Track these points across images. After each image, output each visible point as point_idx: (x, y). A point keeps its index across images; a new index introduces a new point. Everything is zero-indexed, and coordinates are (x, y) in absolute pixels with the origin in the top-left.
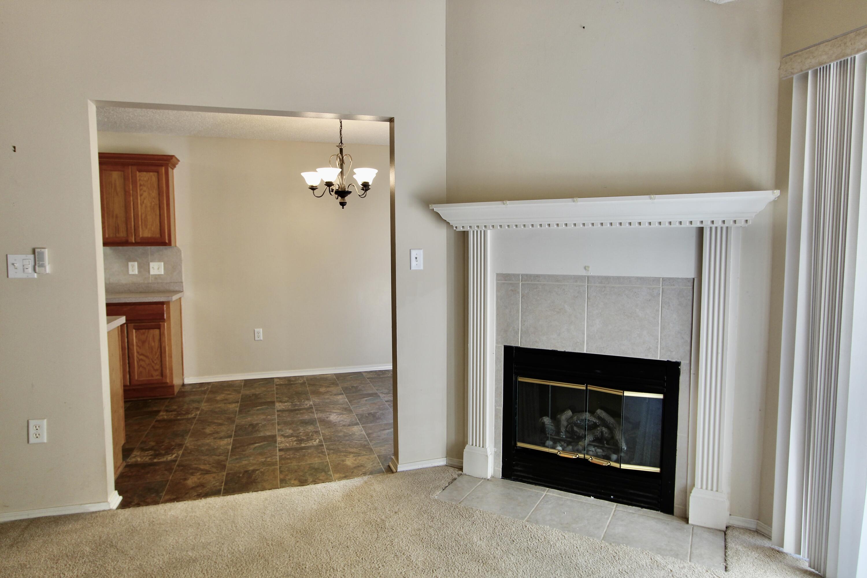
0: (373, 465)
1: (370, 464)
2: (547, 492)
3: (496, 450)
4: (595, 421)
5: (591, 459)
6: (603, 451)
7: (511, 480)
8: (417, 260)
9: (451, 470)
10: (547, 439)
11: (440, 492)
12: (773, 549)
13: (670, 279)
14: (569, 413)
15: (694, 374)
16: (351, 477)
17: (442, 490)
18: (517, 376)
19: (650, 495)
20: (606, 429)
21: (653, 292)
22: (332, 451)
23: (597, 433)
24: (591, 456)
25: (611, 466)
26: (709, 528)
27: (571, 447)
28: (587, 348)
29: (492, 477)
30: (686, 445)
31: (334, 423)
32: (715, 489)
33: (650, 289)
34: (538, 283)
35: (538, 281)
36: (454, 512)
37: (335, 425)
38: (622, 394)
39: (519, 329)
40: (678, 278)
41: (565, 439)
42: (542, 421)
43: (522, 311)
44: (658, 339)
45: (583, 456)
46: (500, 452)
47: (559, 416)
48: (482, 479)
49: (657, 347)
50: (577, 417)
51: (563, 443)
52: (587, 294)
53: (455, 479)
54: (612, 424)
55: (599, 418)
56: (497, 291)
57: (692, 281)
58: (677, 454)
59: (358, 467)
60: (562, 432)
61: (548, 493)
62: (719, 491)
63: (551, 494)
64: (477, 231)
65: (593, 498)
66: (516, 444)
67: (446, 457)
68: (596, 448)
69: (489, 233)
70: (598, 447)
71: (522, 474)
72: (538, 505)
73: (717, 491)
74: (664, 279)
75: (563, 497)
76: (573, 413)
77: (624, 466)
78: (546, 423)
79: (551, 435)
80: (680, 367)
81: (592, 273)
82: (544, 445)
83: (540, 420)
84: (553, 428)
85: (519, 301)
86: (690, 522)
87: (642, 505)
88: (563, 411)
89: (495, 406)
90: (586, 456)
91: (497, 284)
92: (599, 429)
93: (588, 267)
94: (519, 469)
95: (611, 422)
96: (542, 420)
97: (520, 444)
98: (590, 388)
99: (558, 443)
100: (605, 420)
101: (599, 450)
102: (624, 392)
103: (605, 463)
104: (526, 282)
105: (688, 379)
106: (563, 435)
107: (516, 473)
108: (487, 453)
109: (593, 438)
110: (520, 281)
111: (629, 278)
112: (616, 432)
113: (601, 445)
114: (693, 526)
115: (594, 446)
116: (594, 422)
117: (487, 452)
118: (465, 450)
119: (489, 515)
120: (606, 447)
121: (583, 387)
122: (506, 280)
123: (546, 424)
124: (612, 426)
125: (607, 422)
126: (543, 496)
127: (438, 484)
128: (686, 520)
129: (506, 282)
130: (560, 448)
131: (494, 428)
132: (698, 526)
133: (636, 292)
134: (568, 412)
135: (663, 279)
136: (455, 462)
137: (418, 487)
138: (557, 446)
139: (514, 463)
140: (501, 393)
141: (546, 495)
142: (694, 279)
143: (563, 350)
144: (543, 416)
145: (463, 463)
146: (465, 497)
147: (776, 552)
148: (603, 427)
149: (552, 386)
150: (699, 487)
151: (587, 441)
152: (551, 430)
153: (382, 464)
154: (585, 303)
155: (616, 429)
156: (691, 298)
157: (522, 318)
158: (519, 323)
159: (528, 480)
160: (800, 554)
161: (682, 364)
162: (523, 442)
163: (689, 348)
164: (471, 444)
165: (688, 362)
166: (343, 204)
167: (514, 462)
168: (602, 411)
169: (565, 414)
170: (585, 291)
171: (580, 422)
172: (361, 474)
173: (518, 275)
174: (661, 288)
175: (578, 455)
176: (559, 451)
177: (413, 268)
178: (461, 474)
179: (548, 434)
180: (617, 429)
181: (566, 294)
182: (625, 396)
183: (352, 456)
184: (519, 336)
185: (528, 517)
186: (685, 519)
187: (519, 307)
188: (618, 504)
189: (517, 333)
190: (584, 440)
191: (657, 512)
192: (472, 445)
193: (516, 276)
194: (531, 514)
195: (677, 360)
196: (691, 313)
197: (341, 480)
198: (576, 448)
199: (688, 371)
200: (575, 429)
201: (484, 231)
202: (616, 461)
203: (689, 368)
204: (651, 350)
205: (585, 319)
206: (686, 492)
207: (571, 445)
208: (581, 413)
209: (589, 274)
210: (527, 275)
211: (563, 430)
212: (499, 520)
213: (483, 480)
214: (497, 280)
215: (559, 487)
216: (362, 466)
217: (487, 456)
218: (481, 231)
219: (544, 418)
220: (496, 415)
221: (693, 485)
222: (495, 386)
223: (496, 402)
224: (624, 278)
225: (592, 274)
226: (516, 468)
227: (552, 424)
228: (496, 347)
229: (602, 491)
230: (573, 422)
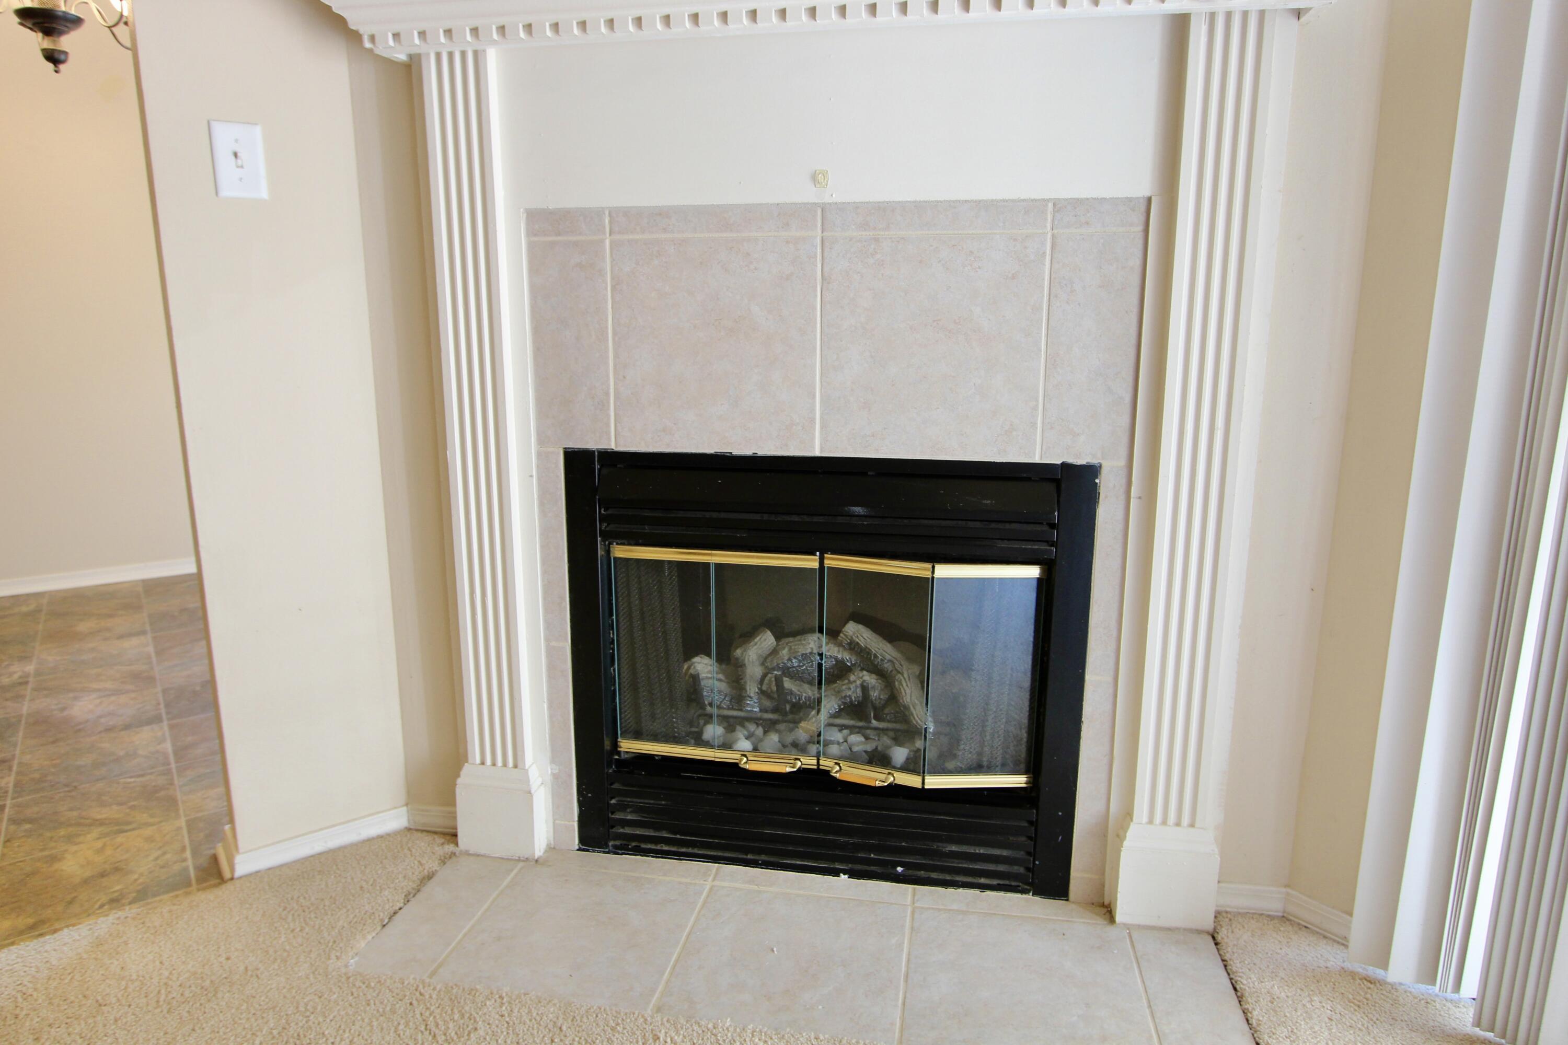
0: (159, 862)
1: (151, 858)
2: (714, 880)
3: (556, 771)
4: (840, 656)
5: (838, 768)
6: (867, 738)
7: (608, 853)
8: (240, 162)
9: (422, 843)
10: (709, 718)
11: (370, 937)
12: (1353, 975)
13: (1076, 203)
14: (766, 640)
15: (1140, 498)
16: (57, 926)
17: (379, 928)
18: (610, 544)
19: (1005, 853)
20: (874, 676)
21: (1025, 248)
22: (28, 826)
23: (850, 689)
24: (838, 759)
25: (896, 785)
26: (1169, 929)
27: (774, 737)
28: (824, 440)
29: (551, 849)
30: (1108, 707)
31: (80, 723)
32: (1186, 820)
33: (1015, 240)
34: (664, 236)
35: (665, 230)
36: (407, 1024)
37: (80, 730)
38: (928, 574)
39: (607, 394)
40: (1103, 200)
41: (759, 715)
42: (692, 671)
43: (615, 333)
44: (1037, 401)
45: (815, 762)
46: (570, 776)
47: (738, 652)
48: (519, 860)
49: (1034, 425)
50: (790, 649)
51: (752, 727)
52: (819, 266)
53: (430, 876)
54: (890, 661)
55: (853, 647)
56: (534, 270)
57: (1143, 208)
58: (1083, 734)
59: (103, 875)
60: (751, 697)
61: (717, 883)
62: (1197, 825)
63: (726, 884)
64: (451, 55)
65: (846, 876)
66: (615, 745)
67: (407, 805)
68: (846, 732)
69: (493, 59)
70: (853, 729)
71: (639, 832)
72: (689, 934)
73: (1192, 825)
74: (1059, 206)
75: (762, 888)
76: (778, 638)
77: (934, 782)
78: (702, 675)
79: (719, 707)
80: (1097, 481)
81: (835, 194)
82: (700, 742)
83: (686, 667)
84: (723, 686)
85: (606, 302)
86: (1119, 918)
87: (983, 881)
88: (748, 635)
89: (547, 640)
90: (821, 762)
91: (531, 247)
92: (852, 678)
93: (825, 174)
94: (629, 817)
95: (888, 657)
96: (689, 668)
97: (629, 746)
98: (834, 561)
99: (738, 727)
100: (869, 652)
101: (856, 738)
102: (933, 567)
103: (875, 777)
104: (626, 237)
105: (1120, 515)
106: (753, 705)
107: (621, 830)
108: (529, 785)
109: (839, 706)
110: (604, 233)
111: (953, 205)
112: (904, 684)
113: (861, 724)
114: (1127, 926)
115: (842, 727)
116: (836, 659)
117: (528, 781)
118: (459, 781)
119: (530, 1012)
120: (876, 729)
121: (810, 562)
122: (559, 234)
123: (703, 679)
124: (890, 668)
125: (876, 656)
126: (705, 894)
127: (367, 907)
128: (1105, 910)
129: (559, 238)
130: (745, 745)
131: (545, 706)
132: (1139, 926)
133: (971, 252)
134: (764, 638)
135: (1054, 205)
136: (435, 817)
137: (293, 931)
138: (736, 741)
139: (613, 801)
140: (563, 599)
141: (711, 889)
142: (1149, 200)
143: (748, 452)
144: (697, 655)
145: (455, 818)
146: (453, 944)
147: (1366, 983)
148: (865, 673)
149: (719, 566)
150: (1145, 819)
151: (823, 716)
152: (720, 692)
153: (195, 853)
154: (816, 296)
155: (903, 675)
156: (1137, 262)
157: (616, 356)
158: (608, 376)
159: (658, 847)
160: (1433, 982)
161: (1104, 472)
162: (638, 735)
163: (1126, 419)
164: (478, 761)
165: (1122, 462)
166: (54, 58)
167: (612, 798)
168: (860, 627)
169: (756, 644)
170: (816, 257)
171: (800, 661)
172: (101, 906)
173: (599, 212)
174: (1049, 236)
175: (799, 759)
176: (745, 756)
177: (225, 192)
178: (453, 854)
179: (711, 705)
180: (906, 675)
181: (756, 269)
182: (938, 579)
183: (96, 832)
184: (608, 416)
185: (661, 988)
186: (1107, 911)
187: (607, 321)
188: (916, 886)
189: (603, 406)
190: (814, 712)
191: (1024, 896)
192: (483, 763)
193: (591, 216)
194: (671, 974)
195: (1089, 460)
196: (1135, 310)
197: (13, 944)
198: (789, 739)
199: (1121, 491)
200: (788, 684)
201: (476, 53)
202: (909, 767)
203: (1123, 481)
204: (1014, 433)
205: (815, 348)
206: (1105, 835)
207: (777, 731)
208: (799, 637)
209: (827, 199)
210: (626, 212)
211: (752, 689)
212: (564, 1028)
213: (521, 864)
214: (531, 232)
215: (750, 856)
216: (117, 869)
217: (530, 792)
218: (463, 54)
219: (696, 659)
220: (551, 668)
221: (1128, 814)
222: (543, 581)
223: (548, 625)
224: (935, 205)
225: (837, 198)
226: (619, 816)
227: (721, 676)
228: (539, 455)
229: (872, 855)
230: (778, 665)
